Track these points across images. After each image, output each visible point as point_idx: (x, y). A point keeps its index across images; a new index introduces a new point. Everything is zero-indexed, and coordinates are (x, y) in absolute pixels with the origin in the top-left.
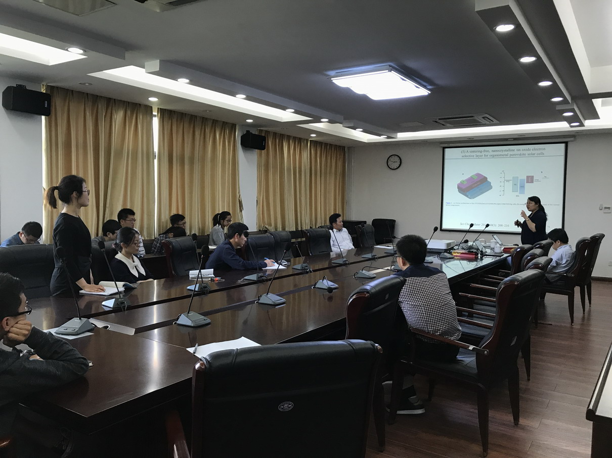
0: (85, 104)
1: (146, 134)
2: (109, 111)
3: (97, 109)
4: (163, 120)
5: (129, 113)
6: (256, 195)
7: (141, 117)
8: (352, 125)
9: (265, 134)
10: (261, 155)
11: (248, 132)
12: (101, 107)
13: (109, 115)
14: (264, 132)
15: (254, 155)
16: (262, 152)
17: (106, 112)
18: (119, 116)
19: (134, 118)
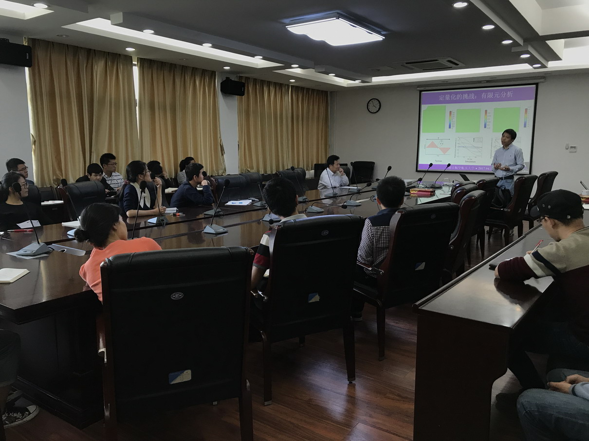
0: (66, 57)
1: (128, 83)
2: (90, 61)
3: (78, 61)
4: (143, 68)
5: (109, 63)
6: (237, 139)
7: (121, 67)
8: (324, 70)
9: (245, 81)
10: (241, 101)
11: (227, 78)
12: (82, 58)
13: (89, 65)
14: (244, 78)
15: (235, 101)
16: (242, 98)
17: (87, 64)
18: (99, 67)
19: (115, 67)
